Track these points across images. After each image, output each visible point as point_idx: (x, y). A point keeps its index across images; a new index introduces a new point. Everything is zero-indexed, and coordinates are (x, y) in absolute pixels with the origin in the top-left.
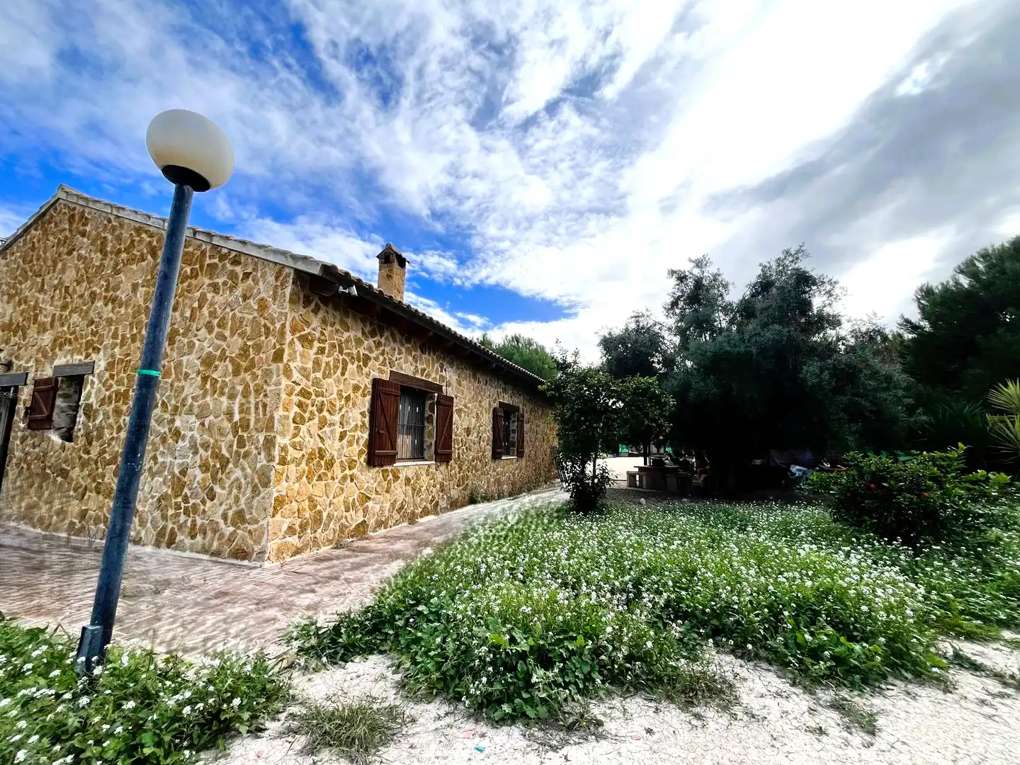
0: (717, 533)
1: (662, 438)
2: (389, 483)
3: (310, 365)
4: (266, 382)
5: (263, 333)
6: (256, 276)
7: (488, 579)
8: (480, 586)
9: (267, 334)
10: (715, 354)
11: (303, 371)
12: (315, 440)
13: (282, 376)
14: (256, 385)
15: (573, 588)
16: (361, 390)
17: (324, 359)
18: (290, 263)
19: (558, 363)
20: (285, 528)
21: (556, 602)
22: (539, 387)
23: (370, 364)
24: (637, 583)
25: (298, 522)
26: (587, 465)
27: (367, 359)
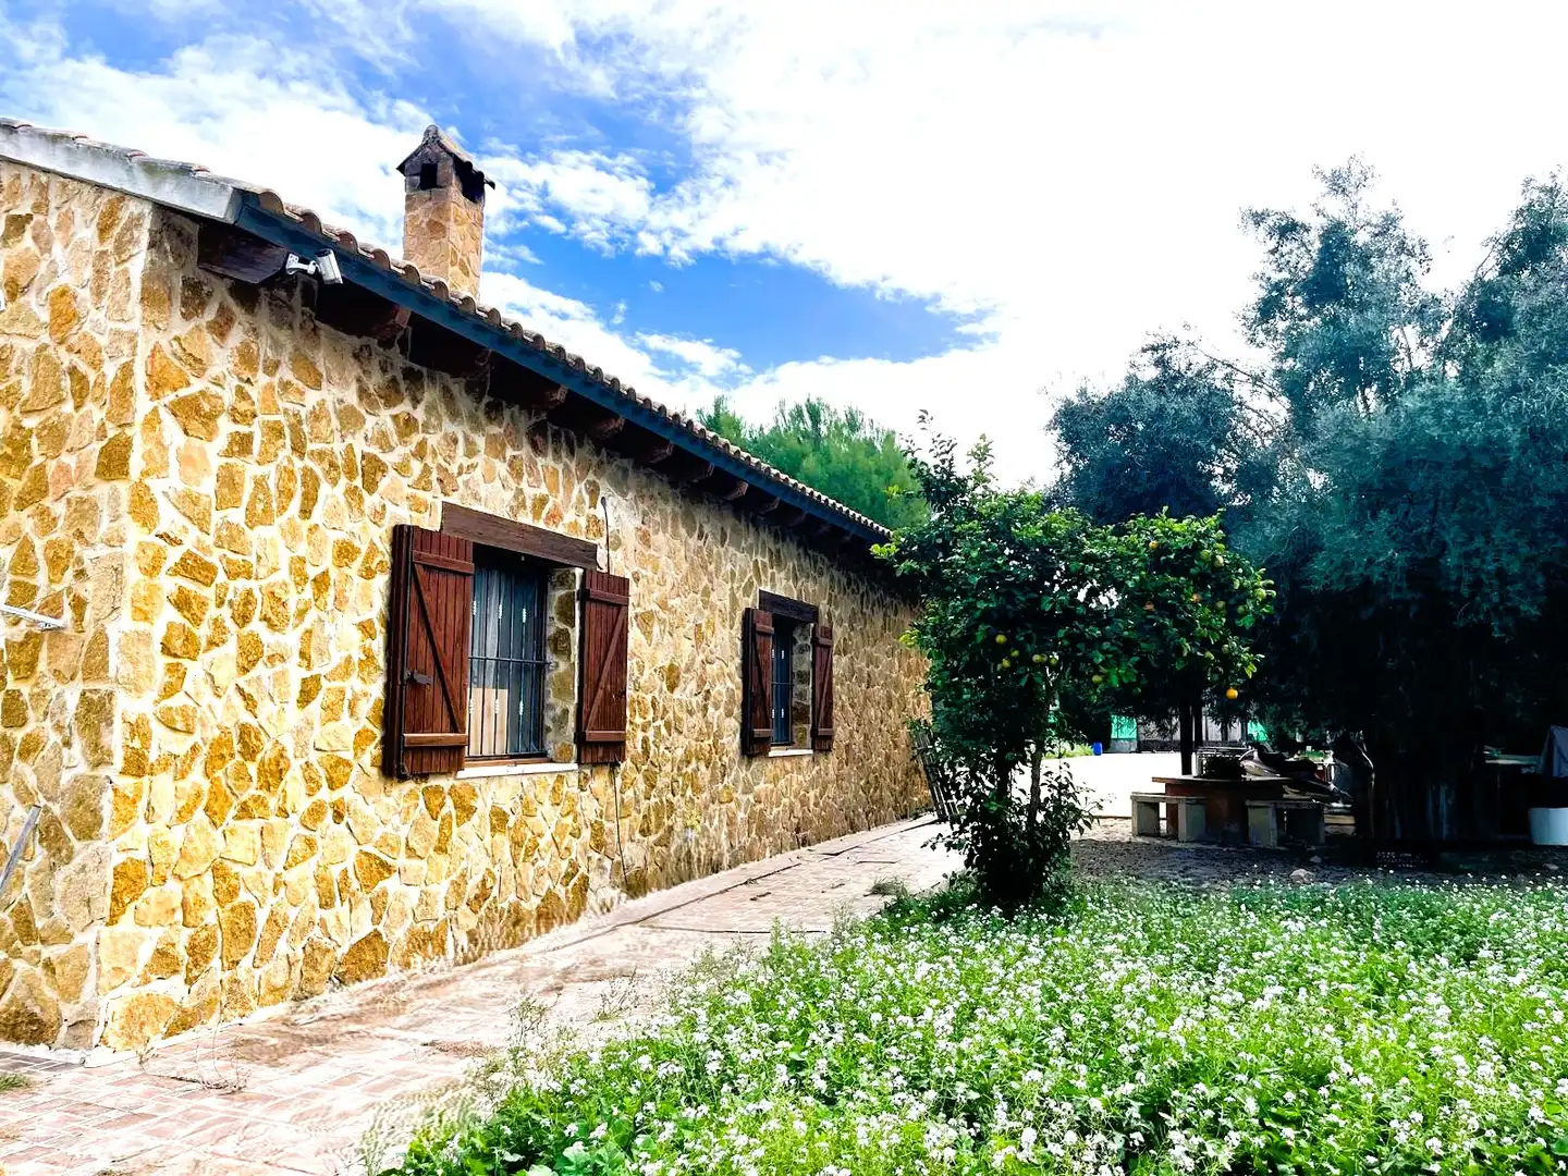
0: (1393, 968)
1: (1233, 693)
2: (446, 823)
3: (208, 486)
4: (80, 535)
5: (67, 394)
6: (44, 225)
7: (726, 1087)
8: (705, 1108)
9: (80, 398)
10: (1392, 449)
11: (189, 504)
12: (228, 707)
13: (127, 520)
14: (50, 545)
15: (971, 1120)
16: (360, 559)
17: (250, 469)
18: (143, 186)
19: (928, 483)
20: (145, 954)
21: (920, 1155)
22: (875, 549)
23: (384, 483)
24: (1156, 1107)
25: (183, 937)
26: (1014, 774)
27: (372, 471)
